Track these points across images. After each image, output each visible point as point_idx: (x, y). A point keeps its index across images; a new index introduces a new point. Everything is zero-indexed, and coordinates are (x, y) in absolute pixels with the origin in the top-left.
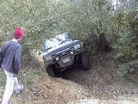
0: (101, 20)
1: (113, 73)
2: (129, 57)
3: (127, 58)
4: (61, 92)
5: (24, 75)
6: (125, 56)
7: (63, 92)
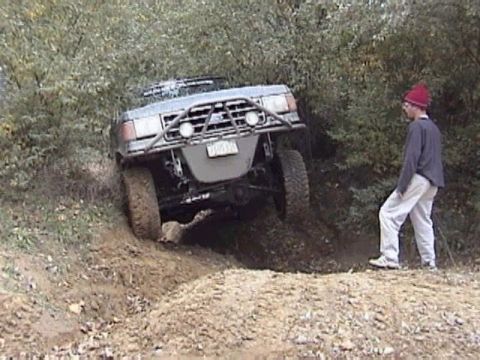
0: (295, 54)
1: (338, 221)
2: (385, 169)
3: (379, 171)
4: (172, 268)
5: (62, 217)
6: (373, 165)
7: (177, 268)
